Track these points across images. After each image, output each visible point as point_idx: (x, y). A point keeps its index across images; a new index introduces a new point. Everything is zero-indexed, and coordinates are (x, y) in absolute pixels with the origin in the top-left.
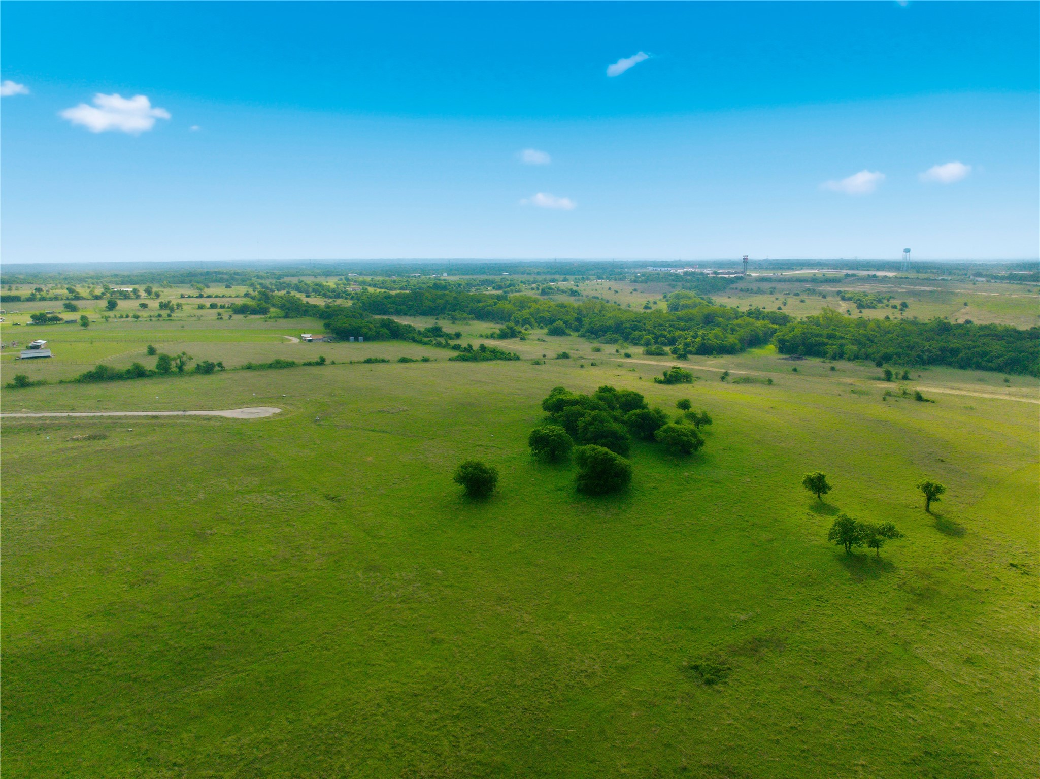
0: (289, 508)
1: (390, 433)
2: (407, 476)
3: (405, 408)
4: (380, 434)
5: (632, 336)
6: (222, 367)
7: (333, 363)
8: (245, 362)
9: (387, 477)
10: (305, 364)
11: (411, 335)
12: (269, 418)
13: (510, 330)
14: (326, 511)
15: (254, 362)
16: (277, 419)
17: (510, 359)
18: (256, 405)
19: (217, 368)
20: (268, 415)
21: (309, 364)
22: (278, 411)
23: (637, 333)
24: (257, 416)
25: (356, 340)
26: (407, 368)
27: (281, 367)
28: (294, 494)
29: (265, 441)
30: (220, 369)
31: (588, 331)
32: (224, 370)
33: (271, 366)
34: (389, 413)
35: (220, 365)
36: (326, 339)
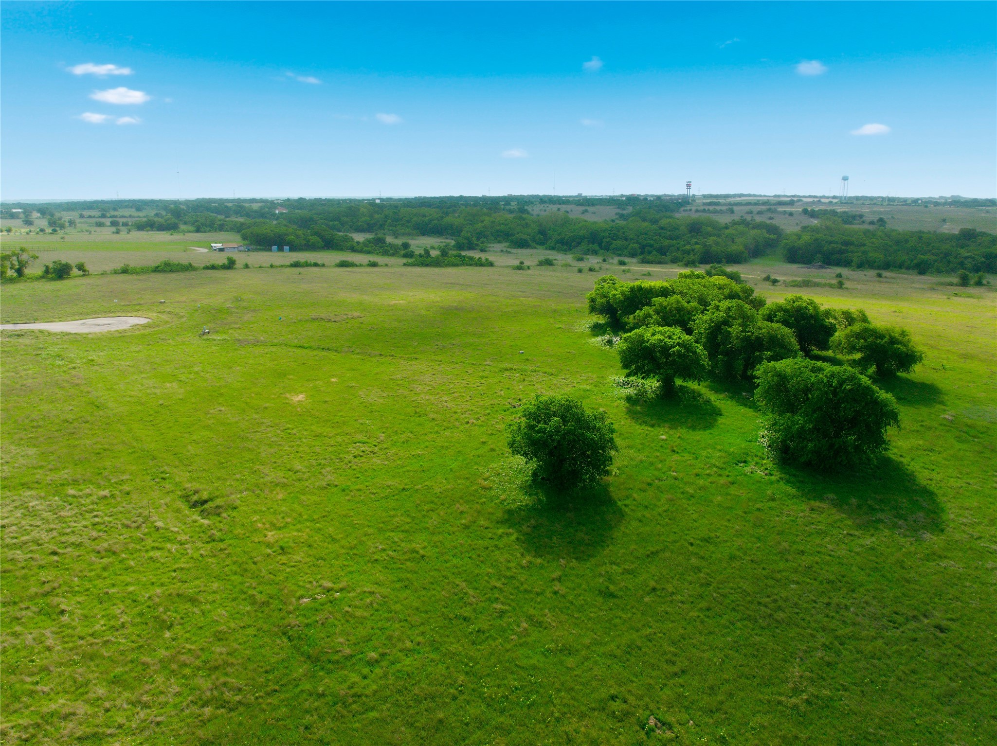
0: (72, 539)
1: (336, 351)
2: (382, 436)
3: (356, 314)
4: (315, 353)
5: (613, 246)
6: (84, 271)
7: (247, 266)
8: (119, 266)
9: (339, 439)
10: (207, 268)
11: (348, 244)
12: (125, 331)
13: (466, 241)
14: (174, 547)
15: (132, 265)
16: (138, 333)
17: (482, 265)
18: (112, 315)
19: (75, 272)
20: (125, 327)
21: (213, 267)
22: (143, 321)
23: (619, 243)
24: (105, 329)
25: (281, 249)
26: (349, 272)
27: (171, 271)
28: (106, 492)
29: (97, 368)
30: (81, 273)
31: (557, 242)
32: (88, 275)
33: (156, 270)
34: (329, 321)
35: (81, 267)
36: (242, 248)
